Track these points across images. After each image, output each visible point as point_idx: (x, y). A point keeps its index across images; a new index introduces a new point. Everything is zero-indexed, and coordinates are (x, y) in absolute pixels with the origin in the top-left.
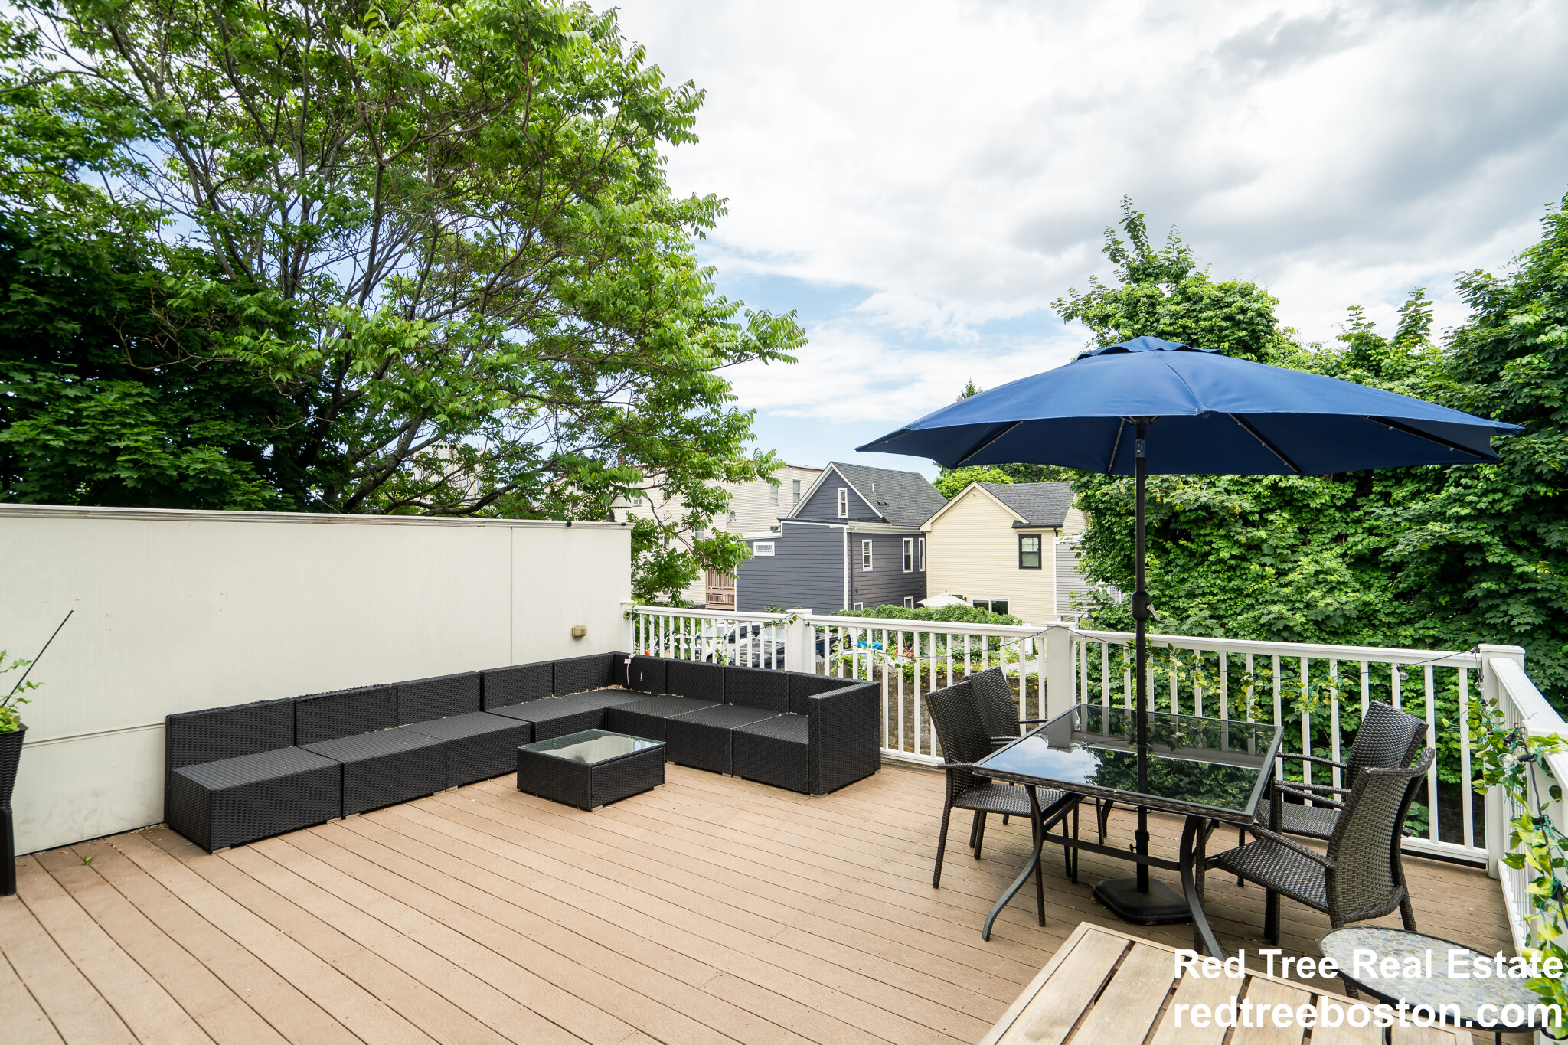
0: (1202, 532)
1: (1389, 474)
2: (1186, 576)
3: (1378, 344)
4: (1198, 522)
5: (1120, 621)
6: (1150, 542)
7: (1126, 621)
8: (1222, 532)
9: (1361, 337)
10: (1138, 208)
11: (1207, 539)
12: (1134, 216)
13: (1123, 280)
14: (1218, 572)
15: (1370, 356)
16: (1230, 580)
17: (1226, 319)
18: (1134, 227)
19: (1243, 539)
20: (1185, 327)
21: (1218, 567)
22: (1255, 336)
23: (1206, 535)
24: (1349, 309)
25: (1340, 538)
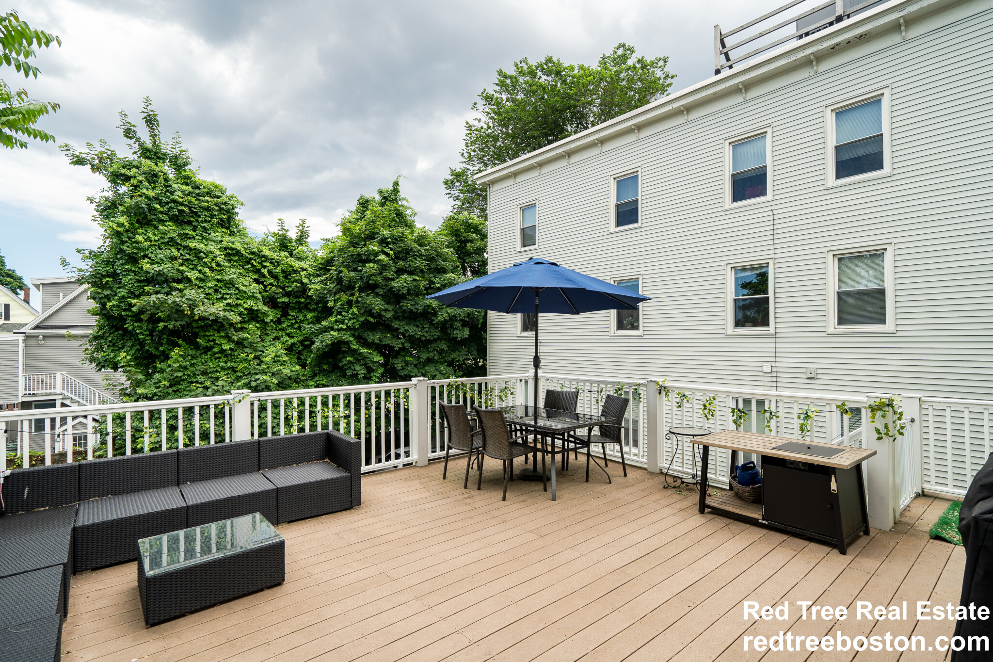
0: (208, 334)
1: (297, 307)
2: (195, 361)
3: (290, 241)
4: (205, 328)
5: (154, 395)
6: (165, 340)
7: (159, 394)
8: (223, 334)
9: (284, 235)
10: (154, 107)
11: (211, 338)
12: (152, 113)
13: (135, 153)
14: (220, 358)
15: (288, 246)
16: (226, 363)
17: (215, 205)
18: (151, 121)
19: (235, 338)
20: (190, 202)
21: (219, 355)
22: (229, 219)
23: (211, 336)
24: (278, 220)
25: (277, 338)
